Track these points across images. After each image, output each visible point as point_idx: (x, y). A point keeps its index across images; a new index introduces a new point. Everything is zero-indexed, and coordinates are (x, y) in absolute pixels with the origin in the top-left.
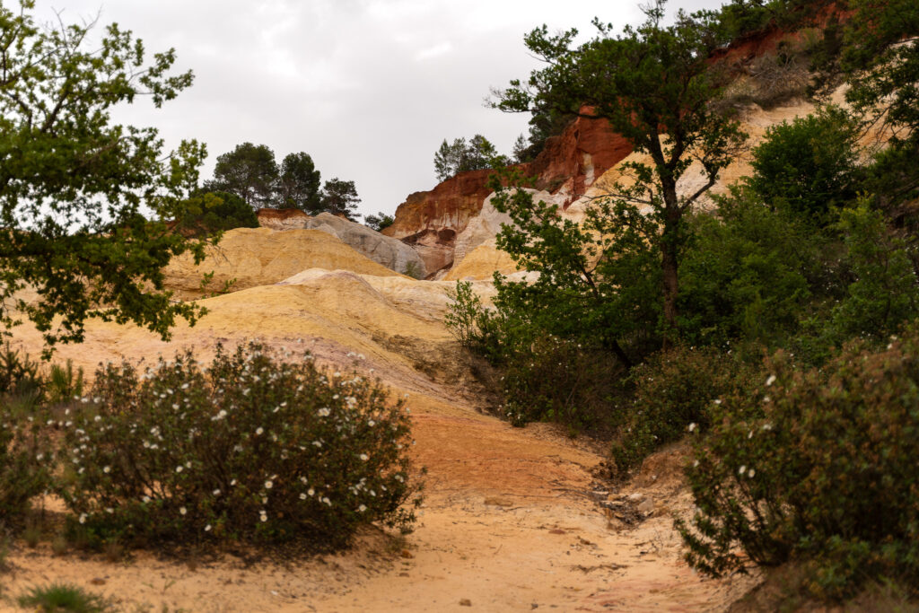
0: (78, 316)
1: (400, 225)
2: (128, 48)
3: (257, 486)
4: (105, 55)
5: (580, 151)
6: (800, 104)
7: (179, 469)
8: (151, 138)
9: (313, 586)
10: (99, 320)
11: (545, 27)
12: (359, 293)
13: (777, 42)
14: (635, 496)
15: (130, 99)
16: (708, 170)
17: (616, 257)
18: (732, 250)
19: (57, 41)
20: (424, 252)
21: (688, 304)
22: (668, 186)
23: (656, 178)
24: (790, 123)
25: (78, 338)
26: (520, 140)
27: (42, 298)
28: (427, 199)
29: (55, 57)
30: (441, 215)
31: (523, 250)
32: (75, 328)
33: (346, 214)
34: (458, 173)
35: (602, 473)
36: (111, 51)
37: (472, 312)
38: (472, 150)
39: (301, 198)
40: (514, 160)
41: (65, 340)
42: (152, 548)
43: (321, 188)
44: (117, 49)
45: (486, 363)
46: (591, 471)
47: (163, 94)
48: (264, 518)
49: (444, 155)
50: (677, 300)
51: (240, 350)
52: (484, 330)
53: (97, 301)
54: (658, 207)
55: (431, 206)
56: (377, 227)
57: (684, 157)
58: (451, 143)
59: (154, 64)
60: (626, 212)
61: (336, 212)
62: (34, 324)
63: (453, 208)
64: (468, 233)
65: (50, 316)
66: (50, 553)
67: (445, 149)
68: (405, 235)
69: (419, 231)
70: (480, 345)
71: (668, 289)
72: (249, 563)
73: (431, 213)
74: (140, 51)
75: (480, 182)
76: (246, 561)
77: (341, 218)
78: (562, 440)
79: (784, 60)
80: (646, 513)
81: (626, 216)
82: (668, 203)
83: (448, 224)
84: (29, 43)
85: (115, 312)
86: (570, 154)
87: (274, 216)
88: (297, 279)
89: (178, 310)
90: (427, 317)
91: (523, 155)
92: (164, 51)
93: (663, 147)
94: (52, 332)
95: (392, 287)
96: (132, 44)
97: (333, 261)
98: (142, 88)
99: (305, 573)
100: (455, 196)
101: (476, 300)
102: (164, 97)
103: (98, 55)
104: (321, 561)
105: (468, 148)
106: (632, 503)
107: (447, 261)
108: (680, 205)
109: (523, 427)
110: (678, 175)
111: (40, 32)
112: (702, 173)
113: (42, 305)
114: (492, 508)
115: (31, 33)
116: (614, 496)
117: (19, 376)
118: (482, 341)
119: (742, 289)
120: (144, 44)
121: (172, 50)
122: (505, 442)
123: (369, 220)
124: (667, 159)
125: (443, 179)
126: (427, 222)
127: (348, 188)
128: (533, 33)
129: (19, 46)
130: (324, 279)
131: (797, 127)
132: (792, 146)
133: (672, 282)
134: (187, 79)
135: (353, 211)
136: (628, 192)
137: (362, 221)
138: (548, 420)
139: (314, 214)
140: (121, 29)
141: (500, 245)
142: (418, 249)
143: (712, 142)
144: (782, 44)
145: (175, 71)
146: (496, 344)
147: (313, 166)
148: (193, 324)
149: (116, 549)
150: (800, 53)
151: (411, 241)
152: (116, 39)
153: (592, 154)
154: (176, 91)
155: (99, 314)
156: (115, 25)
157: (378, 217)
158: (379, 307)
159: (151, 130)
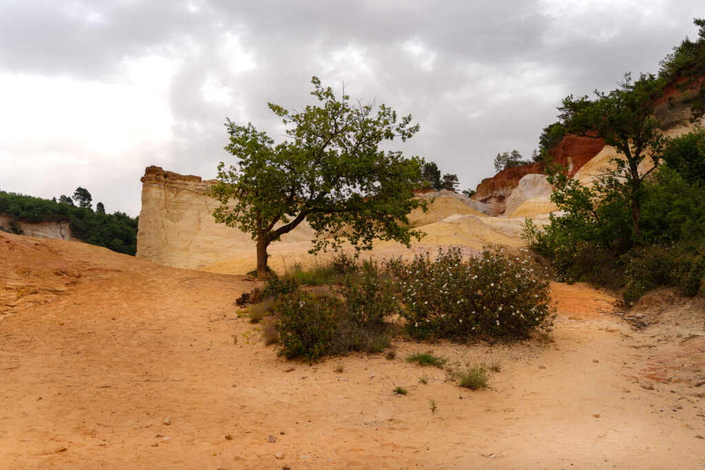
0: (369, 238)
1: (479, 194)
2: (390, 115)
3: (494, 310)
4: (379, 119)
5: (565, 155)
6: (680, 127)
7: (459, 302)
8: (399, 156)
9: (521, 354)
10: (378, 239)
11: (572, 95)
12: (479, 225)
13: (667, 98)
14: (639, 315)
15: (392, 138)
16: (654, 160)
17: (607, 203)
18: (666, 198)
19: (358, 114)
20: (490, 206)
21: (646, 225)
22: (634, 169)
23: (627, 166)
24: (680, 137)
25: (370, 248)
26: (535, 152)
27: (354, 230)
28: (491, 181)
29: (357, 121)
30: (498, 188)
31: (563, 202)
32: (368, 243)
33: (453, 190)
34: (506, 168)
35: (618, 305)
36: (382, 117)
37: (533, 232)
38: (512, 158)
39: (432, 183)
40: (532, 161)
41: (364, 249)
42: (447, 338)
43: (441, 178)
44: (385, 116)
45: (541, 256)
46: (612, 304)
47: (406, 135)
48: (498, 324)
49: (499, 160)
50: (640, 223)
51: (450, 250)
52: (540, 240)
53: (377, 231)
54: (629, 179)
55: (493, 184)
56: (468, 196)
57: (641, 155)
58: (502, 155)
59: (402, 121)
60: (613, 182)
61: (449, 189)
62: (350, 242)
63: (503, 185)
64: (512, 196)
65: (357, 238)
66: (402, 340)
67: (499, 158)
68: (481, 199)
69: (488, 196)
70: (538, 247)
71: (635, 218)
72: (492, 344)
73: (493, 188)
74: (394, 117)
75: (516, 172)
76: (490, 343)
77: (451, 192)
78: (593, 290)
79: (672, 106)
80: (646, 323)
81: (612, 183)
82: (634, 177)
83: (501, 193)
84: (345, 116)
85: (384, 236)
86: (560, 157)
87: (420, 192)
88: (448, 219)
89: (413, 234)
90: (509, 235)
91: (536, 159)
92: (406, 116)
93: (630, 150)
94: (359, 245)
95: (492, 222)
96: (391, 113)
97: (459, 211)
98: (396, 133)
99: (516, 349)
100: (504, 179)
101: (535, 226)
102: (406, 137)
103: (376, 119)
104: (521, 343)
105: (510, 157)
106: (638, 318)
107: (502, 210)
108: (640, 178)
109: (572, 284)
110: (638, 163)
111: (352, 110)
112: (651, 162)
113: (354, 233)
114: (573, 321)
115: (348, 111)
116: (628, 315)
117: (348, 265)
118: (539, 245)
119: (675, 216)
120: (397, 113)
121: (410, 115)
122: (568, 291)
123: (464, 192)
124: (633, 156)
125: (498, 171)
126: (491, 192)
127: (453, 178)
128: (566, 99)
129: (341, 117)
130: (461, 219)
131: (684, 138)
132: (682, 148)
133: (637, 215)
134: (417, 128)
135: (456, 188)
136: (614, 172)
137: (460, 193)
138: (584, 281)
139: (438, 191)
140: (386, 107)
141: (552, 200)
142: (488, 205)
143: (655, 147)
144: (670, 99)
145: (411, 125)
146: (545, 247)
147: (437, 168)
148: (419, 240)
149: (432, 338)
150: (680, 103)
151: (484, 201)
152: (384, 112)
153: (572, 157)
154: (412, 134)
155: (378, 237)
156: (383, 105)
157: (468, 191)
158: (488, 231)
159: (399, 152)
